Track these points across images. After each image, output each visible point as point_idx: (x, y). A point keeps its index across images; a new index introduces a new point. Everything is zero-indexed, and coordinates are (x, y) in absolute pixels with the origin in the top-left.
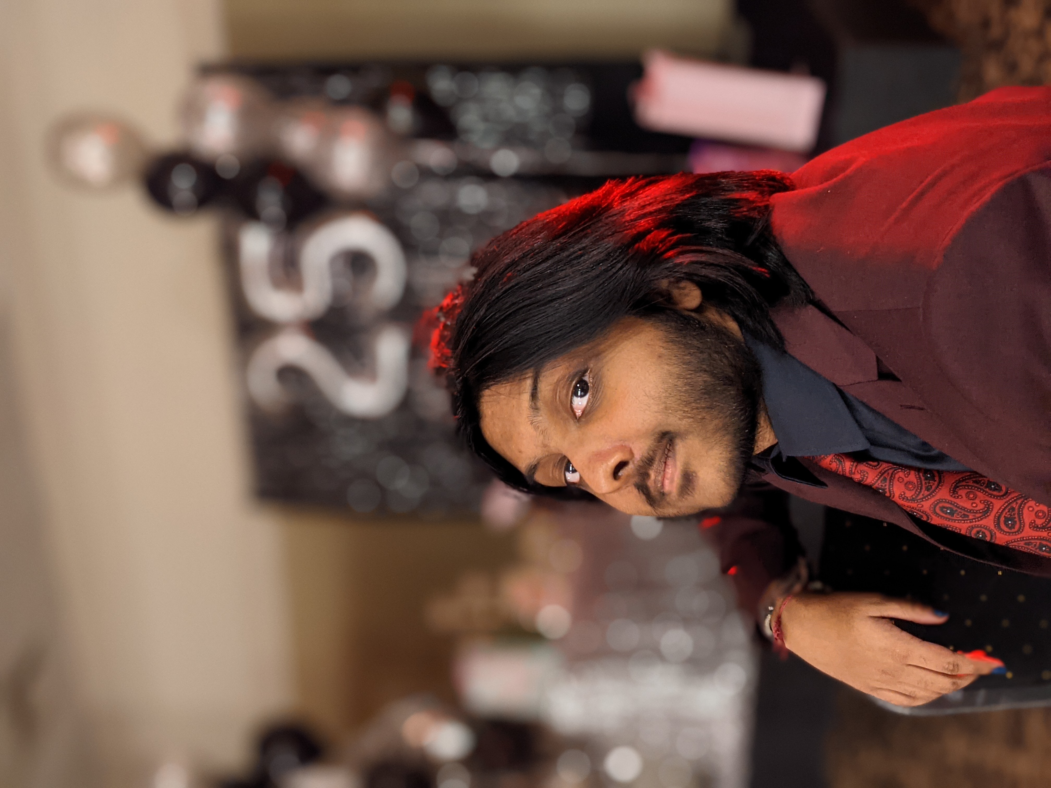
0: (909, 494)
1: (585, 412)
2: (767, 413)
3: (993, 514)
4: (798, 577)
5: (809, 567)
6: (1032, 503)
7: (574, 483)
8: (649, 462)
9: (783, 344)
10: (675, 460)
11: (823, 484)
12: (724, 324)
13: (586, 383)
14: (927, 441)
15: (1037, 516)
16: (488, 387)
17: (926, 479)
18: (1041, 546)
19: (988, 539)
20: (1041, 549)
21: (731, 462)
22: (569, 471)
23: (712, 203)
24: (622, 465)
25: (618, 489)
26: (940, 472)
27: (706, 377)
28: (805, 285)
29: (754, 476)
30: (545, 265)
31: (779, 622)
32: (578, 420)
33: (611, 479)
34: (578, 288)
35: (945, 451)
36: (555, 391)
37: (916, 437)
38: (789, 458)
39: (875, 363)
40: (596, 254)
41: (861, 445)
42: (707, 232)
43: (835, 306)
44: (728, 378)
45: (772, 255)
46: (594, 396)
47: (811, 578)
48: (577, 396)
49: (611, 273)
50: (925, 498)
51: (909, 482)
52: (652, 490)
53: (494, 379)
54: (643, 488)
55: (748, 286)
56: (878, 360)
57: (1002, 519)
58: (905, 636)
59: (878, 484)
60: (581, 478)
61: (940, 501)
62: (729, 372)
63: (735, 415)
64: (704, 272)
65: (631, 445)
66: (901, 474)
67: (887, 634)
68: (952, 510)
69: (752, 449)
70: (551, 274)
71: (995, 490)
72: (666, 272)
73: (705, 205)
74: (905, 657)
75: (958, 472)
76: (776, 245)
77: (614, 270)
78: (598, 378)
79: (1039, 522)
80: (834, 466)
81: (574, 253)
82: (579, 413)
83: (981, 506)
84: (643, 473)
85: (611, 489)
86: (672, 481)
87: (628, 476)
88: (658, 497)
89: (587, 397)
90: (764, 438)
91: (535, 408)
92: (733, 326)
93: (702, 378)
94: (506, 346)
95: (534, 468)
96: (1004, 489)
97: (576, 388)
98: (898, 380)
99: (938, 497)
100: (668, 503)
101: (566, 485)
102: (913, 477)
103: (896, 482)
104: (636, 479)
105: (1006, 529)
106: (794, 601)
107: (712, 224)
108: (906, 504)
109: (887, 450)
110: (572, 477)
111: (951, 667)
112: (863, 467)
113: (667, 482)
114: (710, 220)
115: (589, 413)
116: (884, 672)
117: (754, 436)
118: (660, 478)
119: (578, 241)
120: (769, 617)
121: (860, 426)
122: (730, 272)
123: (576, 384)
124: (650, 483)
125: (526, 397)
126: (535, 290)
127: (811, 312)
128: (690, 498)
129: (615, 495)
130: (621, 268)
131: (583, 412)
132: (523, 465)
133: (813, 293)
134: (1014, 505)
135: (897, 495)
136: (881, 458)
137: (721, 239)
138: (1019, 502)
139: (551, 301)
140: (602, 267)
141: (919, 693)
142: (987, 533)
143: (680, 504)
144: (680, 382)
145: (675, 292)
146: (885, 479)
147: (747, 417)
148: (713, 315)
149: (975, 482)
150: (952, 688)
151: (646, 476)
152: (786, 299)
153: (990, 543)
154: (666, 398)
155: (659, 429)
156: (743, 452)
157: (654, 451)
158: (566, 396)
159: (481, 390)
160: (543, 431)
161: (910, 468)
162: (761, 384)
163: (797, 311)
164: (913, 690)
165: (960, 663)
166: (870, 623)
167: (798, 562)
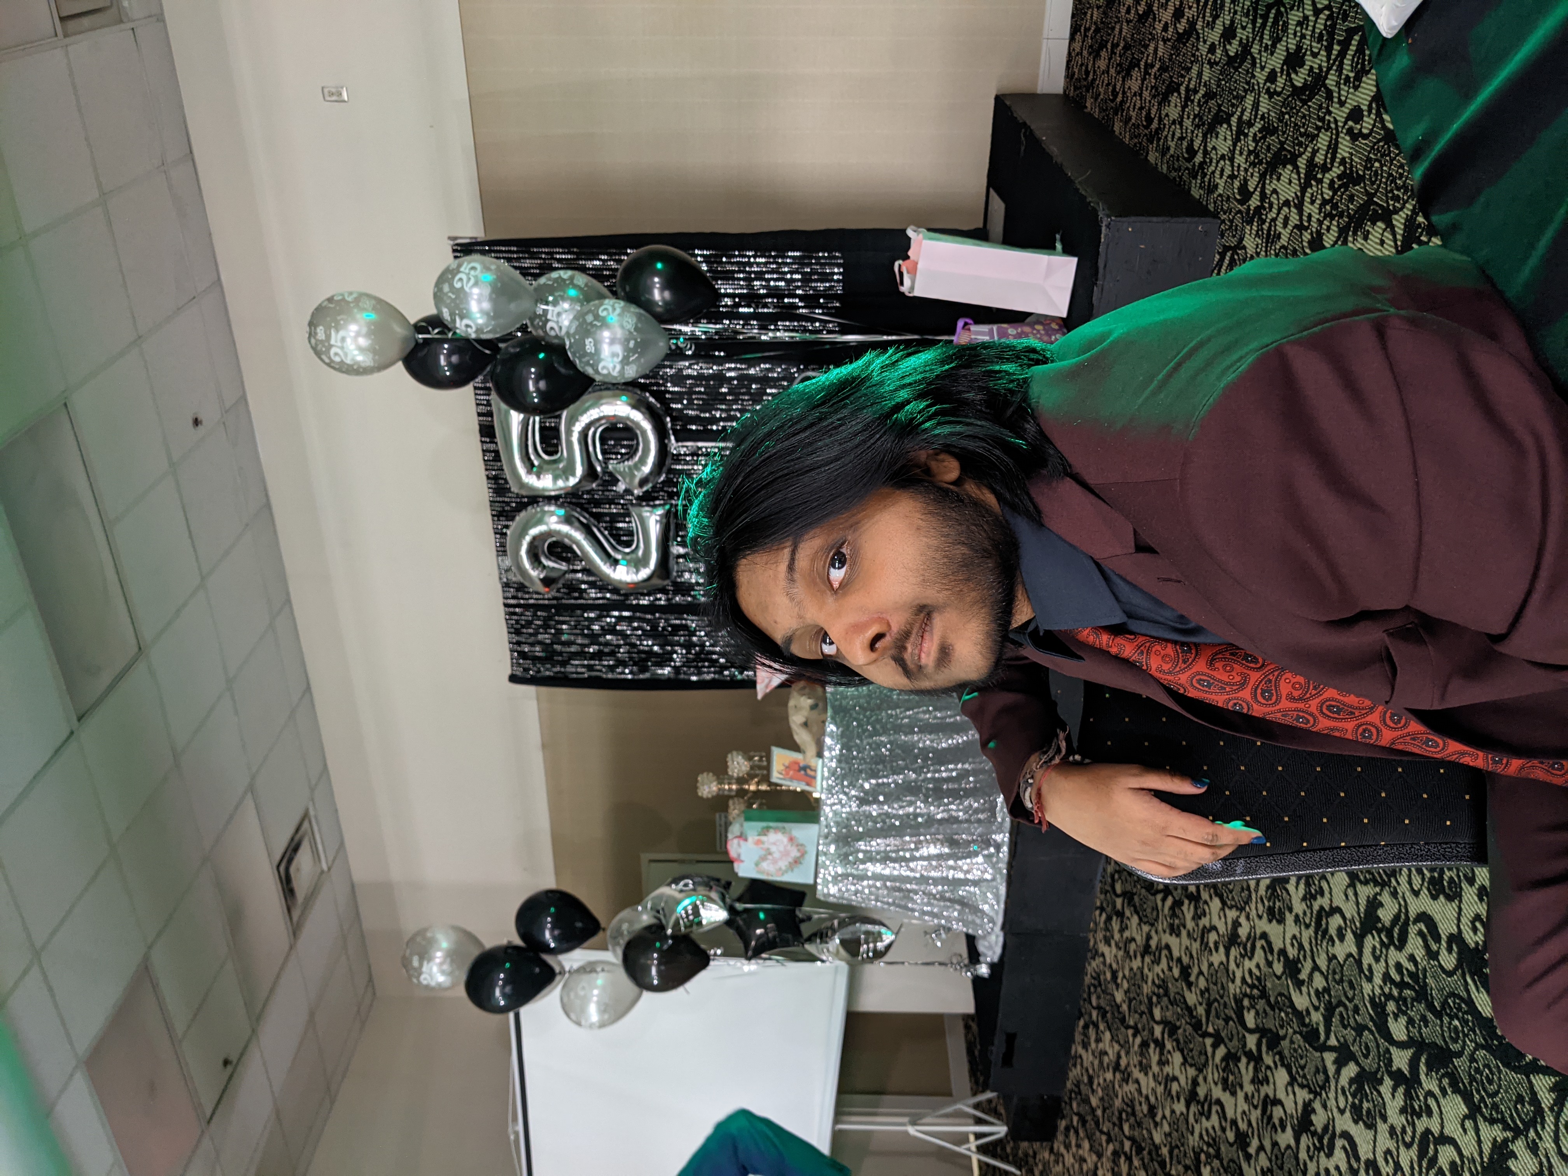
0: (1166, 667)
1: (844, 585)
2: (1024, 585)
3: (1250, 687)
6: (1289, 675)
7: (830, 656)
8: (906, 635)
9: (1040, 517)
10: (932, 634)
11: (1080, 658)
12: (982, 497)
13: (844, 555)
14: (1185, 614)
15: (1293, 687)
16: (744, 557)
17: (1183, 651)
19: (1245, 711)
20: (1298, 721)
21: (988, 634)
22: (825, 643)
23: (972, 375)
24: (879, 637)
25: (875, 661)
26: (1196, 645)
27: (964, 550)
28: (1062, 458)
29: (1010, 651)
30: (803, 435)
31: (1039, 795)
32: (835, 592)
33: (868, 651)
34: (836, 459)
35: (1201, 624)
36: (813, 560)
37: (1173, 610)
38: (1047, 632)
39: (1132, 536)
40: (855, 425)
41: (1118, 618)
42: (965, 403)
43: (1091, 480)
44: (985, 550)
45: (1030, 427)
46: (851, 568)
48: (834, 567)
49: (869, 444)
50: (1183, 671)
51: (1166, 655)
52: (909, 663)
53: (750, 548)
54: (900, 661)
55: (1005, 458)
56: (1135, 532)
57: (1259, 691)
58: (1165, 807)
59: (1135, 657)
60: (838, 649)
61: (1198, 673)
62: (987, 544)
63: (993, 588)
64: (964, 443)
65: (889, 618)
66: (1158, 647)
67: (1146, 805)
68: (1208, 682)
69: (1009, 623)
70: (810, 444)
71: (1251, 662)
72: (923, 444)
73: (964, 376)
74: (1164, 828)
75: (1214, 645)
76: (1034, 418)
77: (872, 441)
78: (856, 552)
80: (1091, 639)
81: (833, 423)
82: (836, 585)
83: (1238, 679)
84: (900, 646)
85: (868, 660)
86: (928, 655)
87: (885, 649)
88: (915, 670)
89: (844, 569)
90: (1022, 612)
91: (792, 580)
92: (990, 498)
93: (961, 550)
94: (763, 515)
95: (789, 640)
97: (833, 559)
98: (1155, 552)
99: (1194, 670)
100: (925, 675)
101: (821, 657)
102: (1170, 649)
103: (1153, 656)
104: (893, 652)
105: (1263, 701)
106: (1053, 774)
107: (970, 395)
108: (1164, 677)
109: (1145, 623)
110: (828, 650)
111: (1210, 838)
112: (1119, 640)
113: (923, 655)
114: (968, 392)
115: (847, 584)
116: (1144, 843)
117: (1011, 609)
118: (917, 652)
119: (836, 412)
120: (1029, 789)
121: (1117, 598)
122: (988, 444)
123: (834, 555)
124: (907, 656)
125: (783, 567)
126: (793, 460)
127: (1069, 484)
128: (946, 671)
129: (872, 668)
130: (878, 439)
131: (840, 584)
132: (778, 636)
133: (1070, 466)
134: (1271, 677)
135: (1154, 667)
136: (1138, 631)
137: (981, 411)
138: (1276, 673)
139: (807, 472)
140: (859, 438)
141: (1180, 863)
142: (1244, 705)
143: (937, 677)
144: (938, 555)
145: (933, 464)
146: (1142, 652)
147: (1004, 590)
148: (971, 488)
149: (1232, 654)
150: (1212, 858)
151: (902, 648)
152: (1044, 472)
153: (1246, 715)
154: (924, 570)
155: (917, 602)
156: (1000, 625)
157: (912, 625)
158: (824, 567)
159: (737, 560)
160: (799, 603)
161: (1167, 641)
162: (1018, 557)
163: (1054, 484)
164: (1173, 860)
165: (1219, 834)
166: (1129, 794)
167: (1057, 736)
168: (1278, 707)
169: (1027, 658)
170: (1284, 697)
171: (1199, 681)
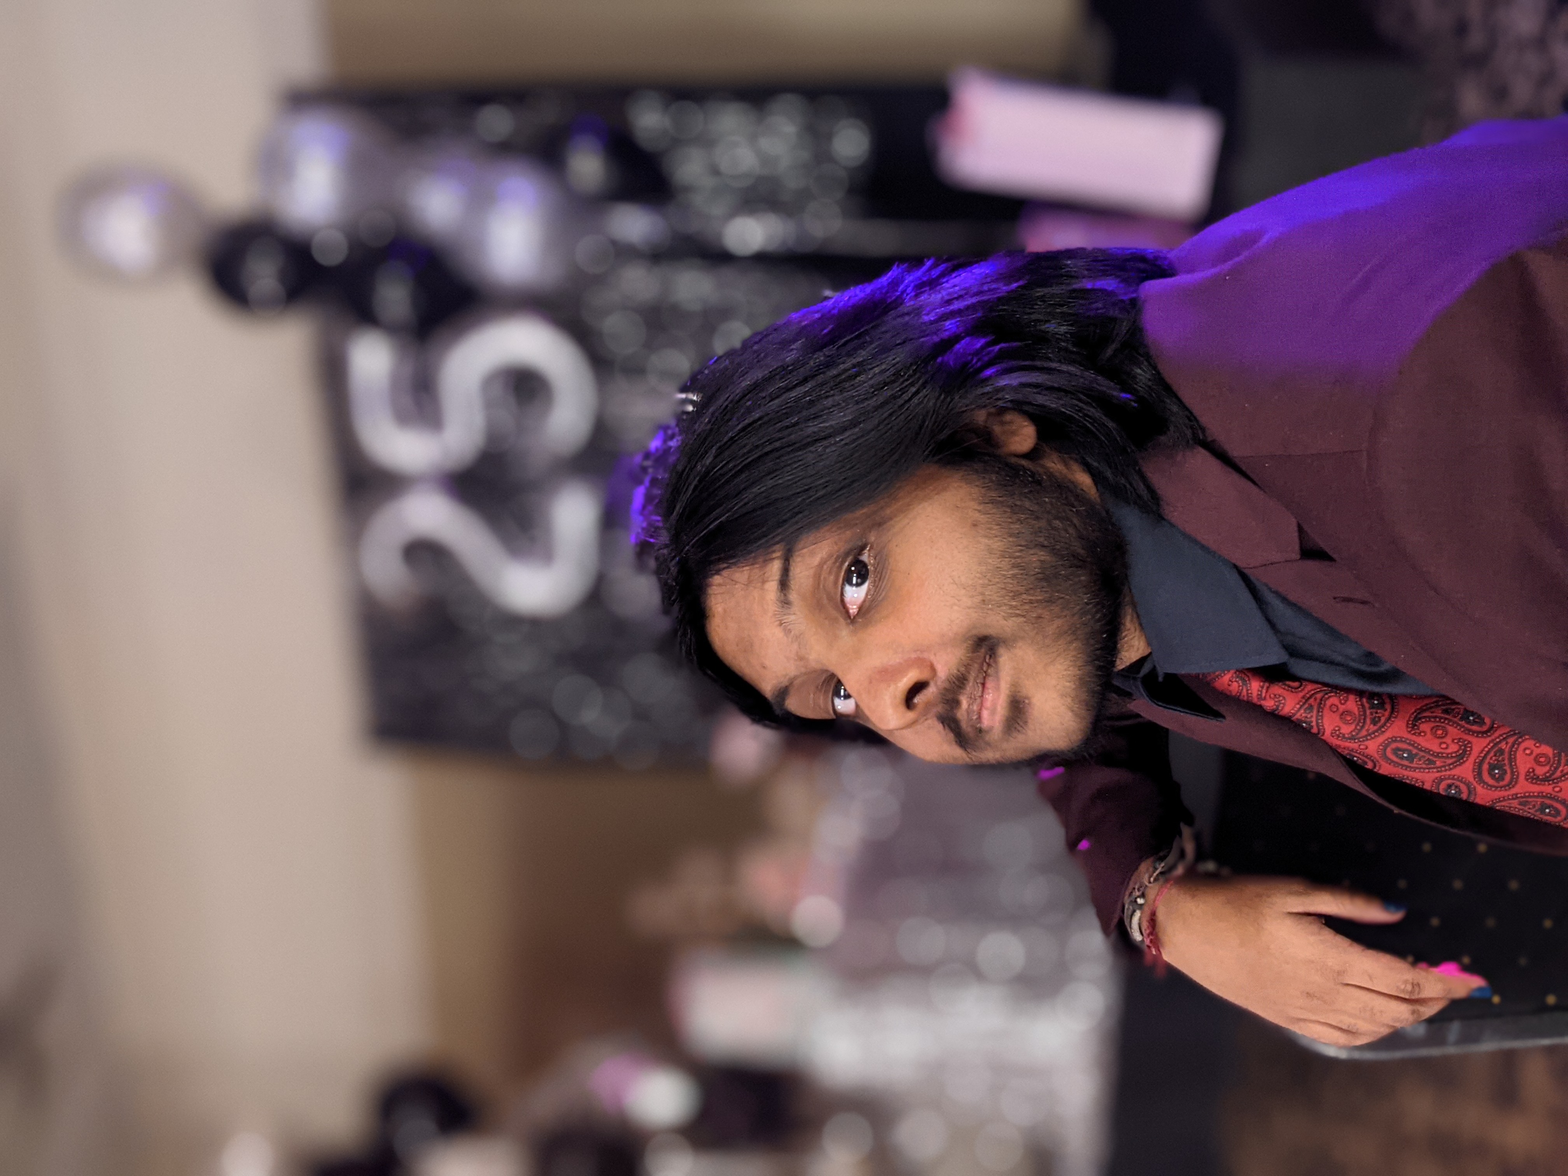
0: (1346, 730)
1: (865, 609)
3: (1471, 759)
4: (1182, 855)
5: (1197, 838)
6: (1529, 743)
7: (847, 716)
8: (959, 682)
9: (1158, 505)
10: (998, 679)
11: (1217, 715)
12: (1070, 477)
13: (865, 565)
14: (1373, 649)
15: (1537, 761)
16: (718, 572)
17: (1373, 706)
18: (1543, 807)
19: (1464, 796)
20: (1543, 812)
21: (1082, 682)
22: (839, 696)
23: (1053, 296)
24: (918, 688)
25: (913, 723)
26: (1392, 697)
27: (1044, 555)
28: (1191, 417)
29: (1115, 706)
30: (802, 390)
31: (1153, 921)
32: (851, 620)
33: (902, 708)
34: (854, 424)
35: (1400, 666)
36: (817, 576)
37: (1357, 644)
38: (1170, 676)
39: (1296, 534)
40: (878, 373)
41: (1274, 656)
42: (1043, 339)
43: (1236, 451)
44: (1076, 556)
45: (1142, 374)
46: (876, 584)
47: (1200, 856)
48: (851, 584)
49: (900, 401)
50: (1370, 736)
51: (1348, 712)
52: (964, 725)
53: (725, 559)
54: (950, 722)
55: (1104, 420)
56: (1300, 529)
57: (1485, 767)
58: (1341, 941)
59: (1300, 715)
60: (857, 706)
61: (1394, 739)
62: (1078, 547)
63: (1087, 612)
64: (1040, 399)
65: (932, 658)
66: (1334, 700)
67: (1312, 939)
68: (1409, 752)
69: (1113, 663)
70: (811, 402)
71: (1475, 722)
72: (984, 399)
73: (1040, 298)
74: (1339, 973)
75: (1419, 698)
76: (1148, 357)
77: (906, 397)
78: (882, 558)
79: (1541, 771)
80: (1235, 687)
81: (846, 370)
82: (853, 610)
83: (1453, 748)
84: (950, 700)
85: (902, 723)
86: (993, 712)
87: (928, 705)
88: (972, 735)
89: (865, 586)
90: (1130, 646)
91: (785, 603)
92: (1084, 479)
93: (1037, 558)
94: (744, 510)
95: (783, 693)
96: (1487, 721)
97: (849, 573)
98: (1331, 559)
99: (1388, 734)
100: (988, 744)
101: (834, 717)
102: (1352, 704)
103: (1326, 712)
104: (940, 709)
105: (1491, 782)
106: (1174, 891)
107: (1052, 327)
108: (1342, 744)
109: (1316, 665)
110: (844, 706)
111: (1409, 988)
112: (1277, 689)
113: (985, 714)
114: (1048, 322)
115: (869, 610)
116: (1309, 995)
117: (1115, 643)
118: (975, 708)
119: (851, 354)
120: (1138, 914)
121: (1273, 626)
122: (1078, 399)
123: (850, 566)
124: (961, 714)
125: (772, 586)
126: (787, 427)
127: (1201, 457)
128: (1020, 736)
129: (907, 733)
130: (915, 394)
131: (860, 608)
132: (768, 687)
133: (1203, 430)
134: (1503, 745)
135: (1329, 729)
136: (1305, 675)
137: (1066, 349)
138: (1511, 740)
139: (808, 444)
140: (888, 392)
141: (1363, 1026)
142: (1463, 788)
143: (1005, 745)
144: (1005, 564)
145: (997, 429)
146: (1311, 706)
147: (1105, 615)
148: (1054, 464)
149: (1446, 711)
150: (1411, 1018)
151: (954, 703)
152: (1163, 438)
153: (1466, 803)
154: (983, 586)
155: (974, 632)
156: (1099, 668)
157: (967, 666)
158: (836, 582)
159: (706, 577)
160: (797, 638)
161: (1349, 690)
162: (1126, 566)
163: (1179, 458)
164: (1352, 1021)
165: (1422, 981)
166: (1289, 922)
167: (1180, 834)
168: (1513, 791)
169: (1138, 716)
170: (1522, 777)
171: (1396, 751)
